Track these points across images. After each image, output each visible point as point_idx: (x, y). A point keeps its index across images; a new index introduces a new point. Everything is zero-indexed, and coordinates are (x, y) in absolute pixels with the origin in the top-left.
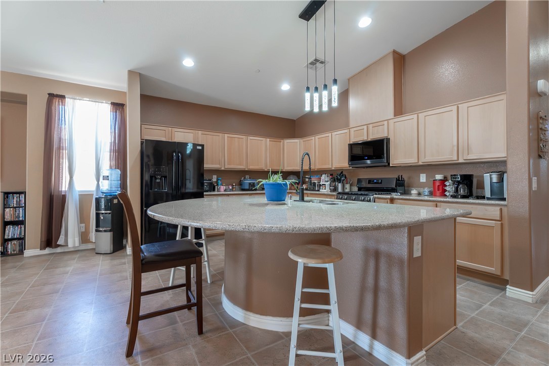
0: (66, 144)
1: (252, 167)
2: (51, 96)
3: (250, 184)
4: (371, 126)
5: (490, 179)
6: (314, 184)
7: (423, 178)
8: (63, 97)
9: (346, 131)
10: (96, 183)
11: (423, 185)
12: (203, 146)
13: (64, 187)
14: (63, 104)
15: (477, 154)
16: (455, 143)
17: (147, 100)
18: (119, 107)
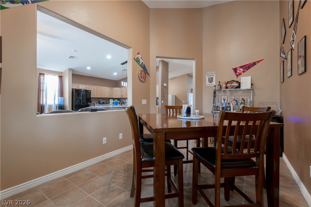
0: (45, 89)
1: (103, 97)
2: (40, 74)
3: (103, 102)
6: (124, 102)
8: (44, 74)
10: (54, 101)
12: (91, 91)
13: (44, 103)
14: (44, 76)
18: (61, 77)
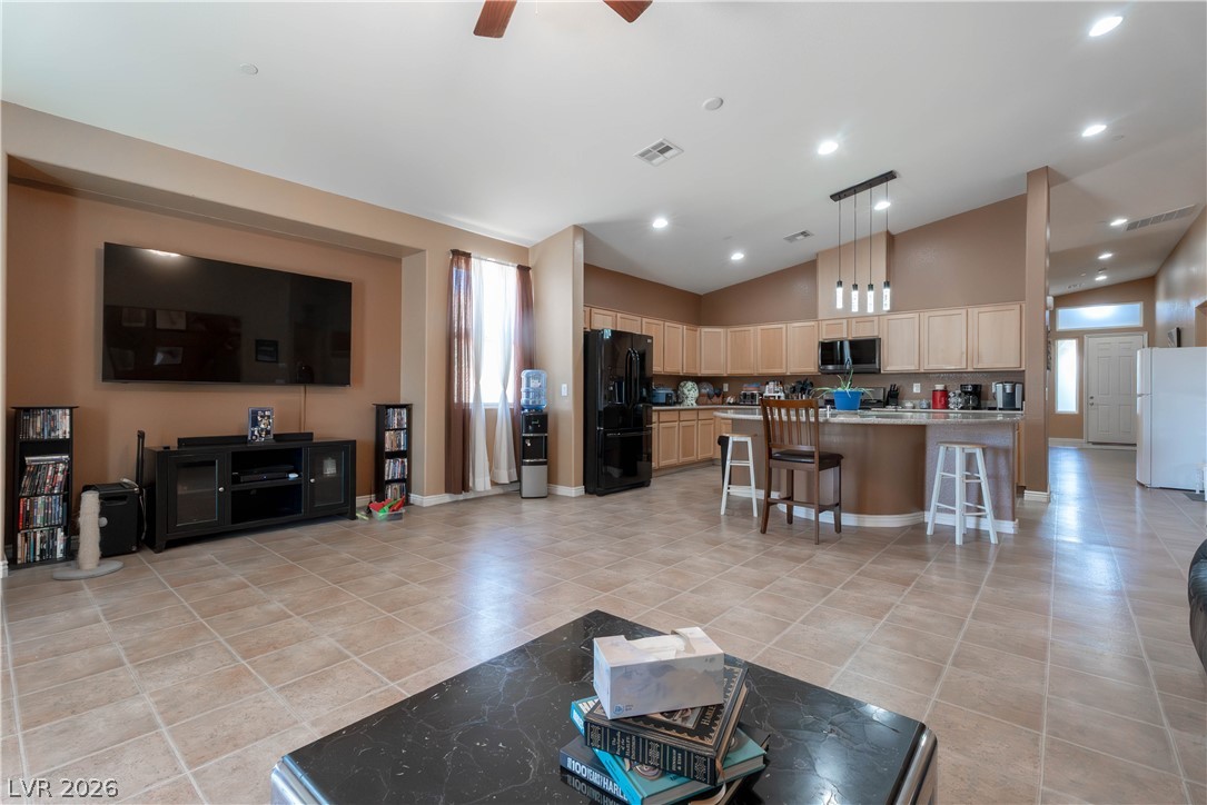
4: (854, 320)
5: (998, 390)
7: (916, 388)
8: (469, 256)
9: (813, 323)
10: (502, 390)
11: (917, 397)
12: (652, 339)
13: (471, 399)
14: (468, 265)
15: (988, 363)
16: (964, 350)
17: (591, 271)
18: (524, 272)
